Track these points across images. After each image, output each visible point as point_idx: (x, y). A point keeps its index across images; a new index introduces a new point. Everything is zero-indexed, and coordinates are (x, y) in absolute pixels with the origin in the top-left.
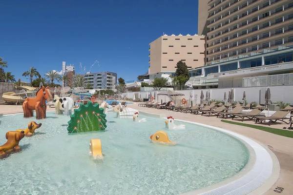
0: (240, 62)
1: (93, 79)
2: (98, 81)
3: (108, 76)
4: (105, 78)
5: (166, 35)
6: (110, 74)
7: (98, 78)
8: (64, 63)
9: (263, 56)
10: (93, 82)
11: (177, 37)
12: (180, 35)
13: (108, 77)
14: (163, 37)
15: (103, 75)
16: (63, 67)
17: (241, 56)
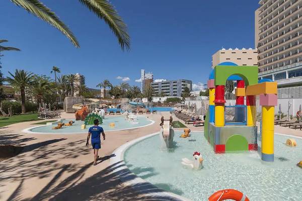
0: (274, 75)
1: (169, 86)
2: (174, 89)
3: (182, 83)
4: (180, 85)
5: (224, 49)
6: (184, 82)
7: (174, 86)
8: (143, 71)
9: (287, 71)
10: (169, 89)
11: (234, 51)
12: (237, 49)
13: (183, 85)
14: (220, 51)
15: (178, 83)
16: (142, 74)
17: (275, 70)
